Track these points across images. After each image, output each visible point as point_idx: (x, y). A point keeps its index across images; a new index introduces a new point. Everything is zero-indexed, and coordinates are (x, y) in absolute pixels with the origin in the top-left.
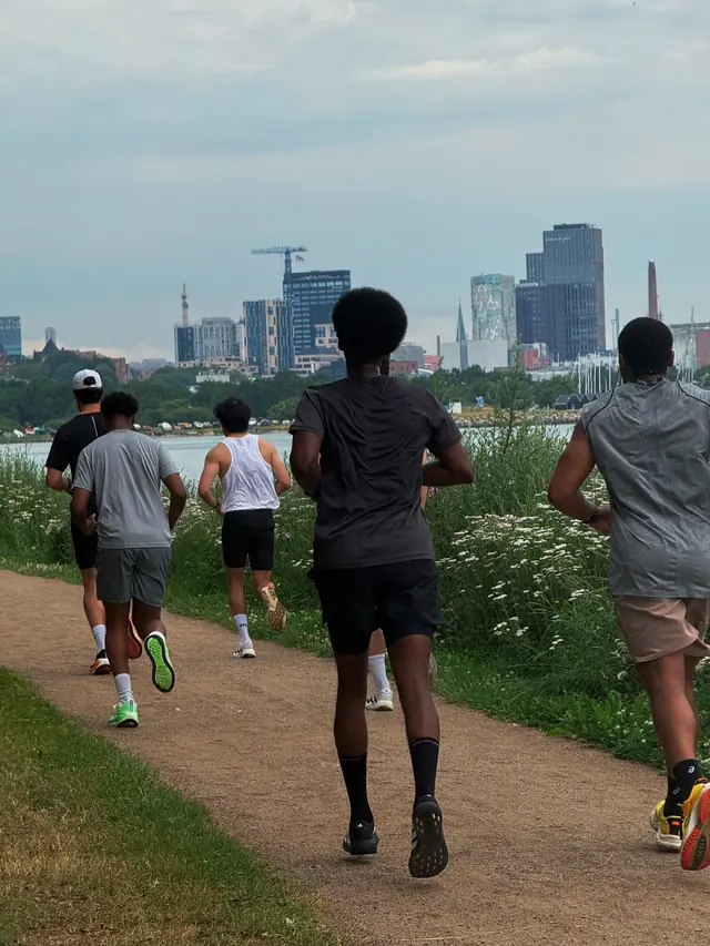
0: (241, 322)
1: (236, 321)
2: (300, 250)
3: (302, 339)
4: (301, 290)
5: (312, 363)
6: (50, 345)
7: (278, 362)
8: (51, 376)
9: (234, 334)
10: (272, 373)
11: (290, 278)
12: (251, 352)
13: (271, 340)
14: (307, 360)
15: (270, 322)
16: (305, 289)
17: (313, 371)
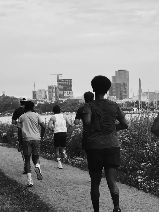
0: (47, 90)
1: (46, 90)
2: (61, 74)
3: (61, 94)
5: (63, 100)
6: (4, 95)
7: (55, 99)
8: (4, 102)
9: (46, 93)
10: (54, 102)
11: (59, 81)
12: (49, 97)
13: (54, 94)
14: (62, 99)
15: (54, 90)
16: (62, 83)
17: (63, 102)
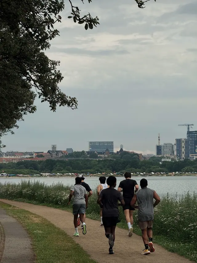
0: (175, 144)
1: (173, 144)
2: (192, 125)
3: (192, 150)
4: (192, 136)
5: (195, 156)
6: (121, 150)
7: (185, 156)
8: (121, 158)
9: (173, 148)
10: (183, 159)
11: (189, 133)
12: (177, 153)
13: (183, 150)
14: (193, 156)
15: (183, 144)
16: (193, 136)
17: (195, 159)
